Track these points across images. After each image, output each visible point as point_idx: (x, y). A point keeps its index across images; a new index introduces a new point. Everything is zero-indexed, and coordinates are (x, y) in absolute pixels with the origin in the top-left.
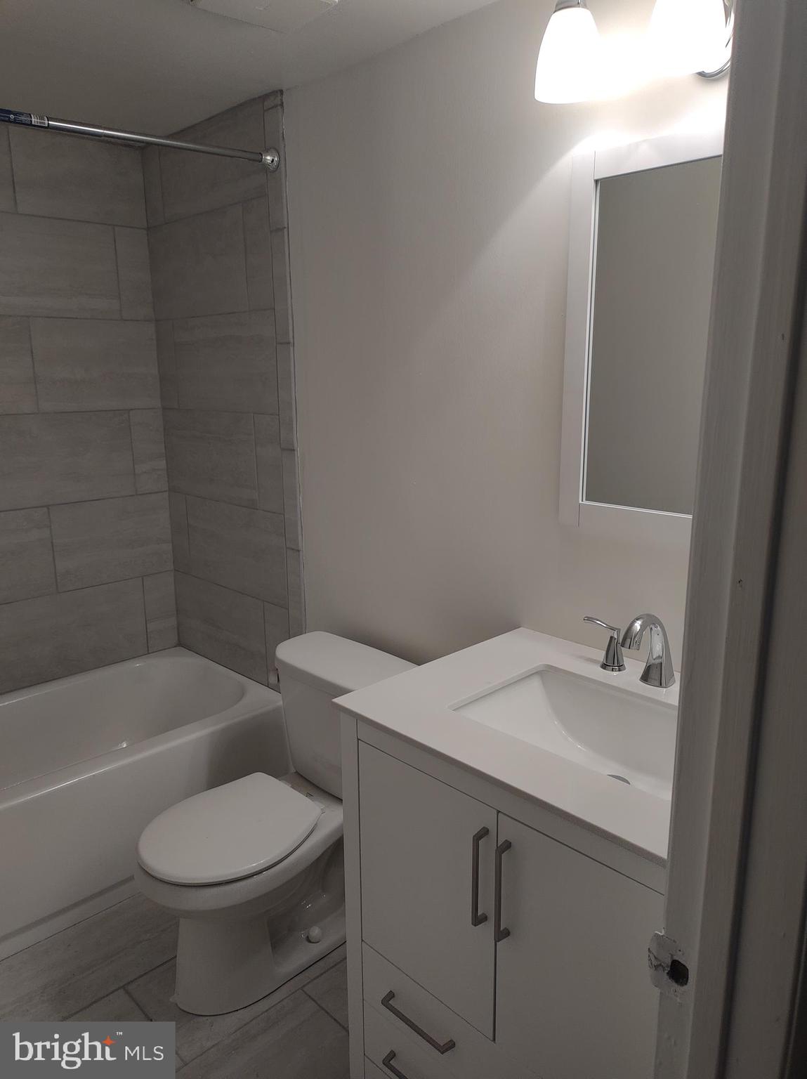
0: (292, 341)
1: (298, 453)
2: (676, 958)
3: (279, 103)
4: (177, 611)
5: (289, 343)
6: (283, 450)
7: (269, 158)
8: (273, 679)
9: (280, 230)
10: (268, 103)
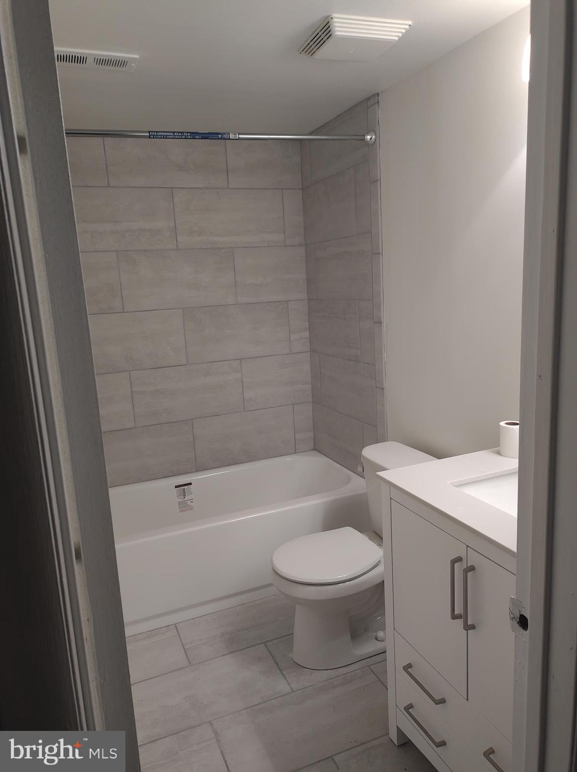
0: (381, 252)
1: (384, 324)
2: (522, 613)
3: (377, 101)
4: (314, 428)
5: (379, 253)
6: (375, 323)
7: (369, 137)
8: (360, 469)
9: (375, 181)
10: (370, 103)
